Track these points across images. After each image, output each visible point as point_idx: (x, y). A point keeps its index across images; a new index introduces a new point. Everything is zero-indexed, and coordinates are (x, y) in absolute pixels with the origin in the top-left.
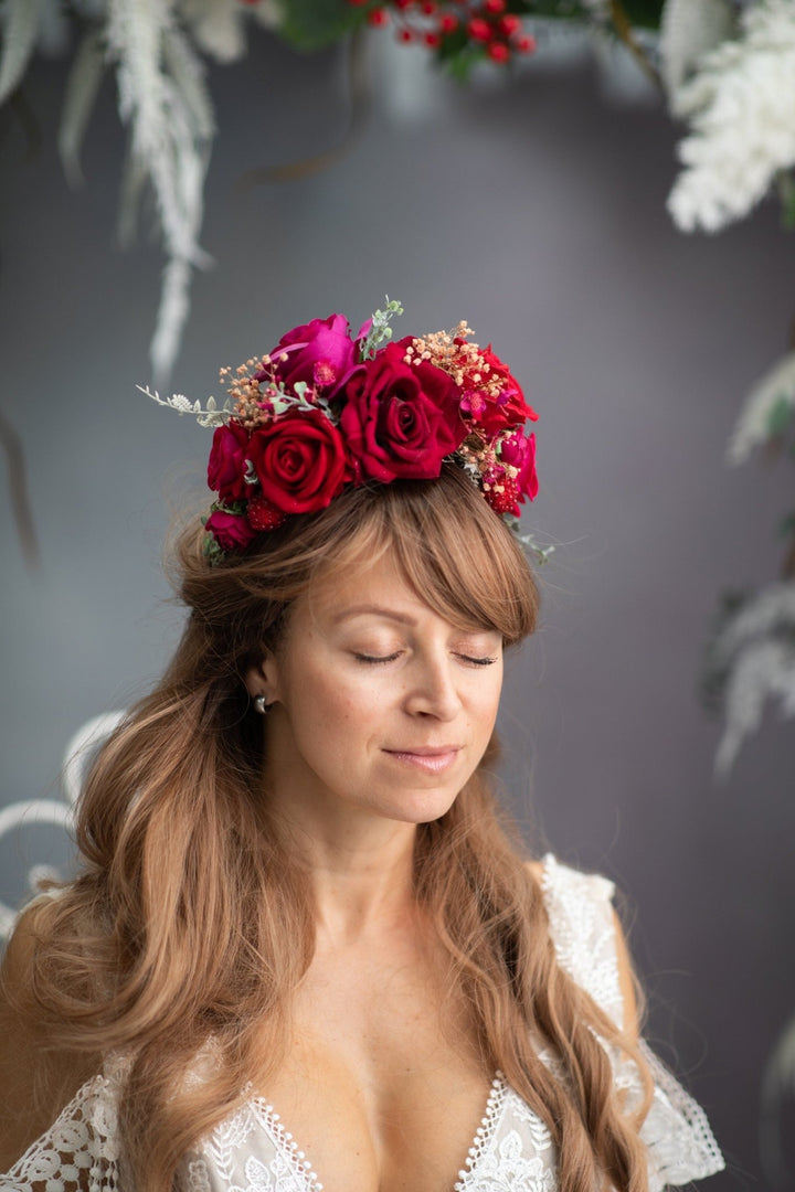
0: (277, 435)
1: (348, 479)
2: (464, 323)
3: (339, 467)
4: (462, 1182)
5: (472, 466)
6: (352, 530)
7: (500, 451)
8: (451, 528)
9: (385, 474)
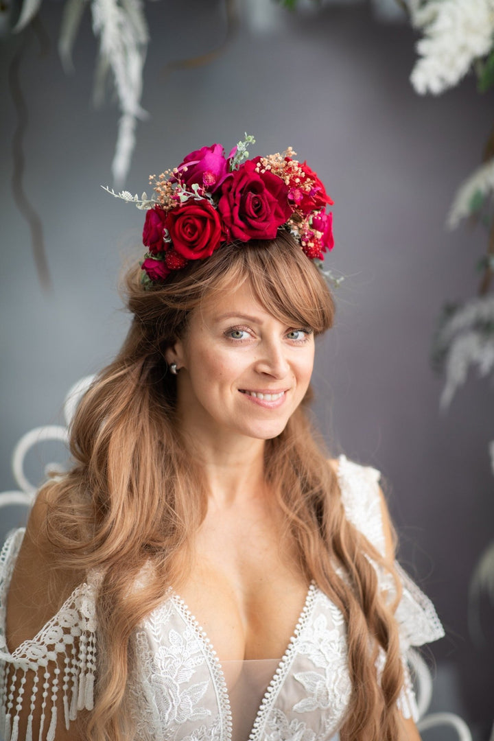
0: (182, 214)
1: (223, 240)
2: (290, 148)
3: (218, 232)
4: (292, 643)
5: (295, 232)
6: (225, 269)
7: (311, 222)
8: (282, 267)
9: (244, 237)
